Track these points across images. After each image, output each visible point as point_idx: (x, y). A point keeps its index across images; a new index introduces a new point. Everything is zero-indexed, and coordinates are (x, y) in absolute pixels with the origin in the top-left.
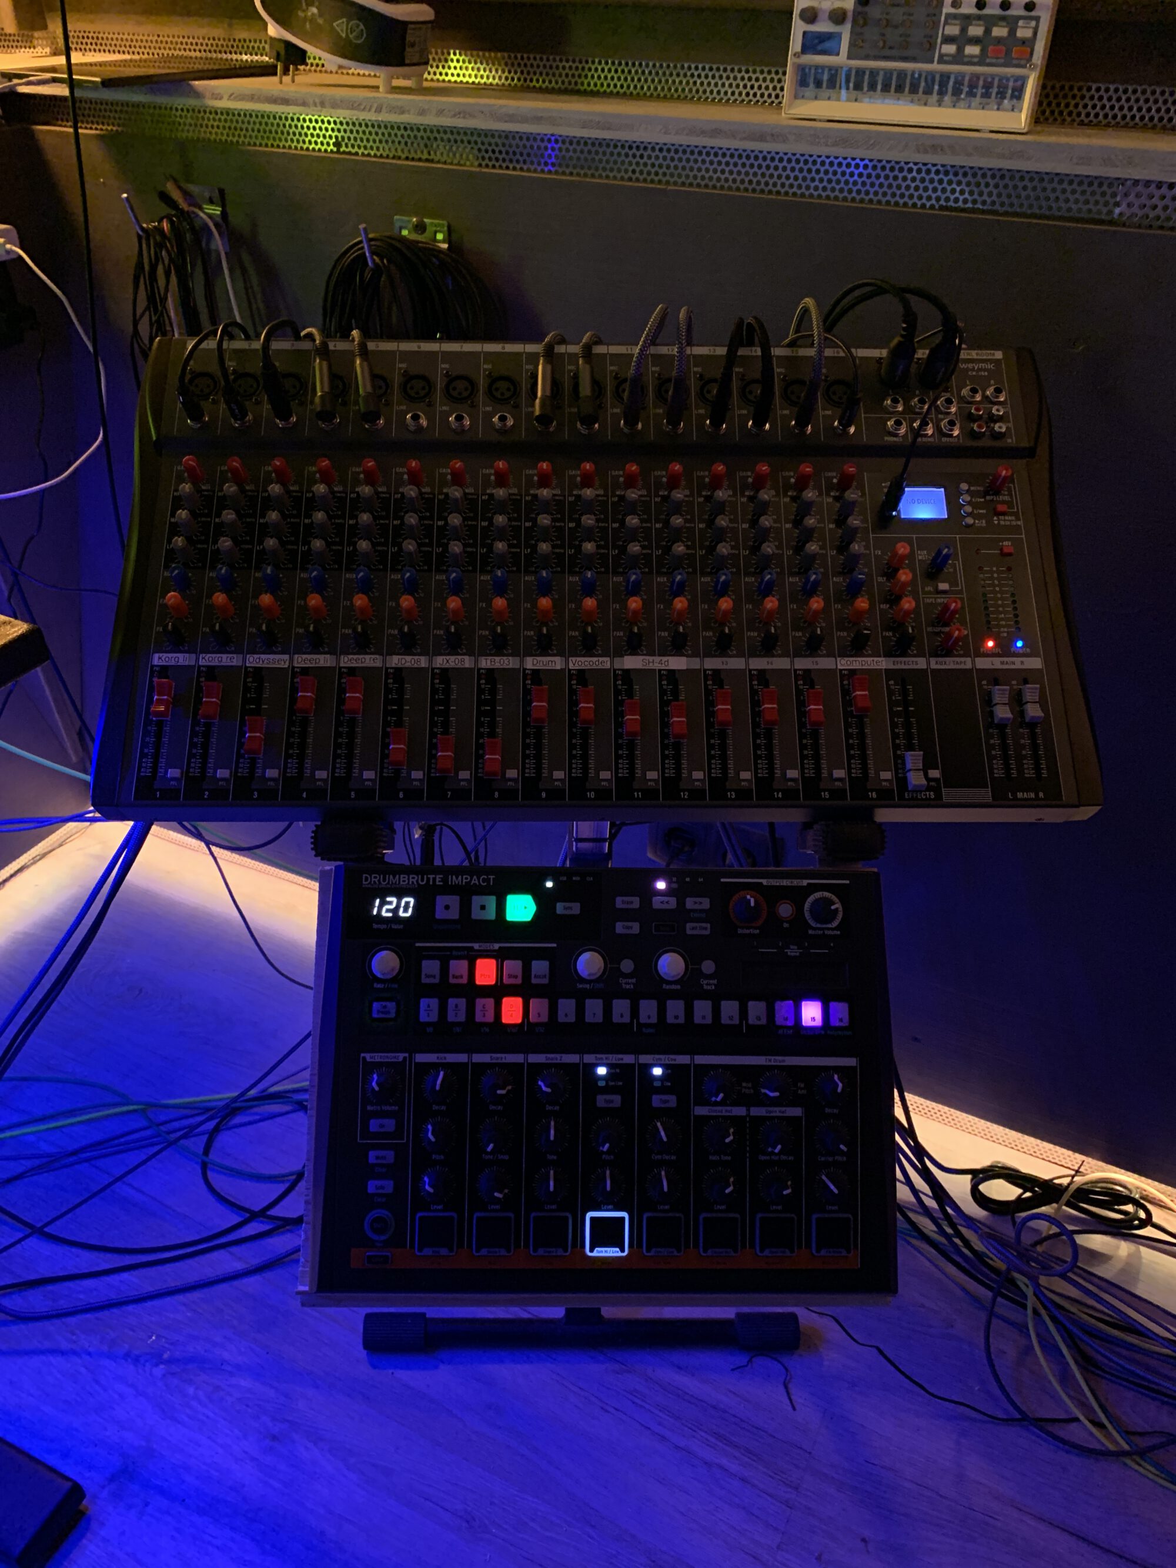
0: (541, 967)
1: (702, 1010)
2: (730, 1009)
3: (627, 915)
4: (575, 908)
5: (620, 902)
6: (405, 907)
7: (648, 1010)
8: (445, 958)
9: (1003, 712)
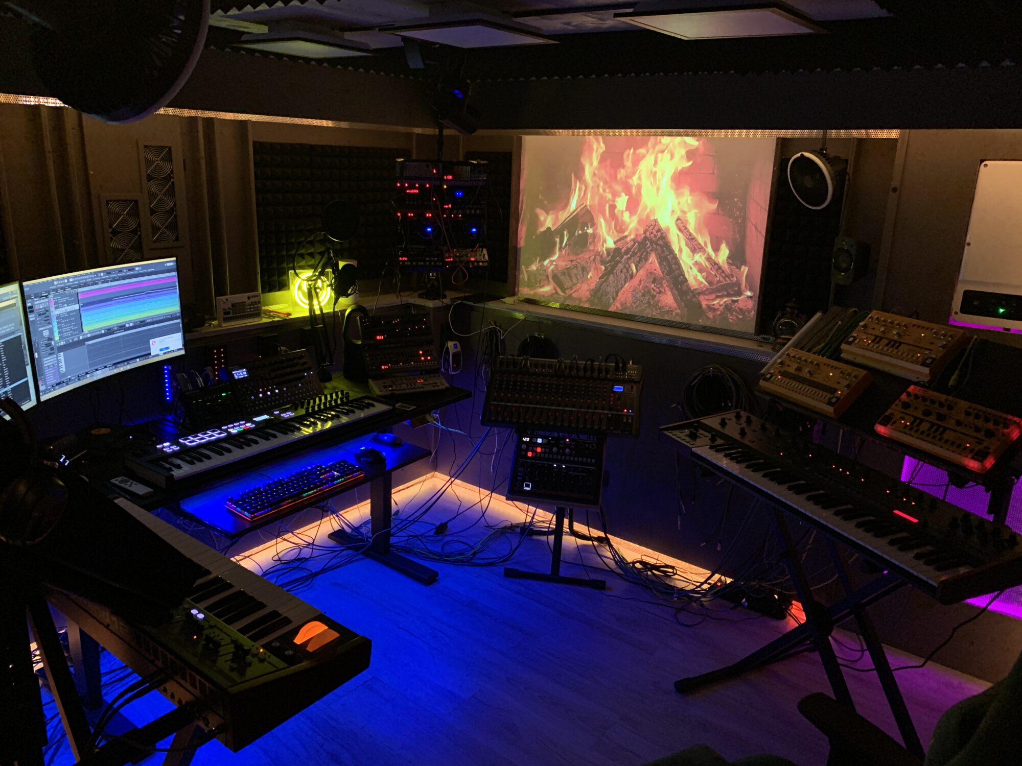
0: (547, 450)
1: (572, 458)
2: (576, 459)
3: (561, 444)
4: (554, 442)
5: (561, 442)
6: (528, 439)
7: (563, 457)
8: (533, 447)
9: (625, 420)
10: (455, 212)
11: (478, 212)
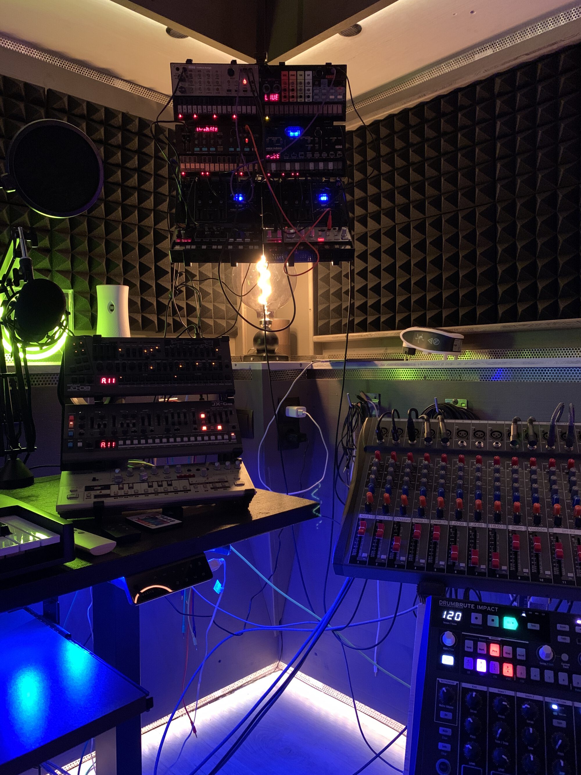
10: (288, 166)
11: (331, 166)
